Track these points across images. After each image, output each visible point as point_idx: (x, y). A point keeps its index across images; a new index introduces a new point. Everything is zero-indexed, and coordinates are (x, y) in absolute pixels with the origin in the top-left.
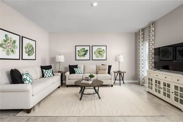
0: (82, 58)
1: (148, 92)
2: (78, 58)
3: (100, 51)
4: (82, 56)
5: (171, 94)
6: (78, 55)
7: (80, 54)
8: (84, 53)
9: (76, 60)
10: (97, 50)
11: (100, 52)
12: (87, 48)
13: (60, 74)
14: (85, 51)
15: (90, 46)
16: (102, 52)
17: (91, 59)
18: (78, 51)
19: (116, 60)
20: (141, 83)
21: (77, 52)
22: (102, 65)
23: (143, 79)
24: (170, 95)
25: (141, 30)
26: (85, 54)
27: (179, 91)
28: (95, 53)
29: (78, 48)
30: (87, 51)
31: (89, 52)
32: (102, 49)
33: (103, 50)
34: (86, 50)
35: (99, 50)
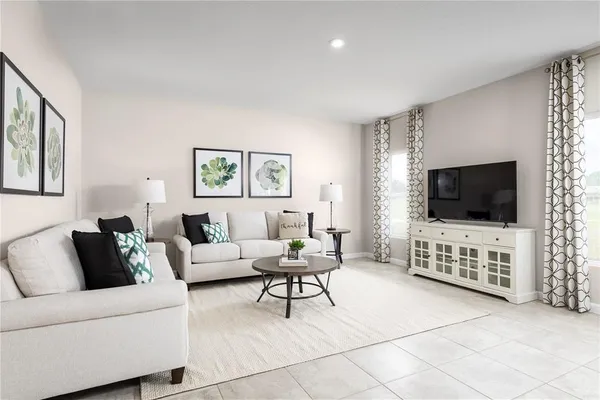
0: (216, 190)
1: (416, 275)
2: (202, 190)
3: (272, 171)
4: (218, 183)
5: (479, 270)
6: (204, 180)
7: (209, 178)
8: (223, 173)
9: (195, 197)
10: (264, 168)
11: (273, 174)
12: (232, 158)
13: (162, 246)
14: (225, 168)
15: (242, 152)
16: (278, 171)
17: (247, 193)
18: (204, 166)
19: (322, 199)
20: (384, 256)
21: (199, 170)
22: (285, 212)
23: (388, 246)
24: (477, 273)
25: (383, 121)
26: (226, 178)
27: (499, 263)
28: (257, 175)
29: (203, 158)
30: (233, 166)
31: (238, 170)
32: (280, 164)
33: (283, 167)
34: (229, 163)
35: (269, 165)
